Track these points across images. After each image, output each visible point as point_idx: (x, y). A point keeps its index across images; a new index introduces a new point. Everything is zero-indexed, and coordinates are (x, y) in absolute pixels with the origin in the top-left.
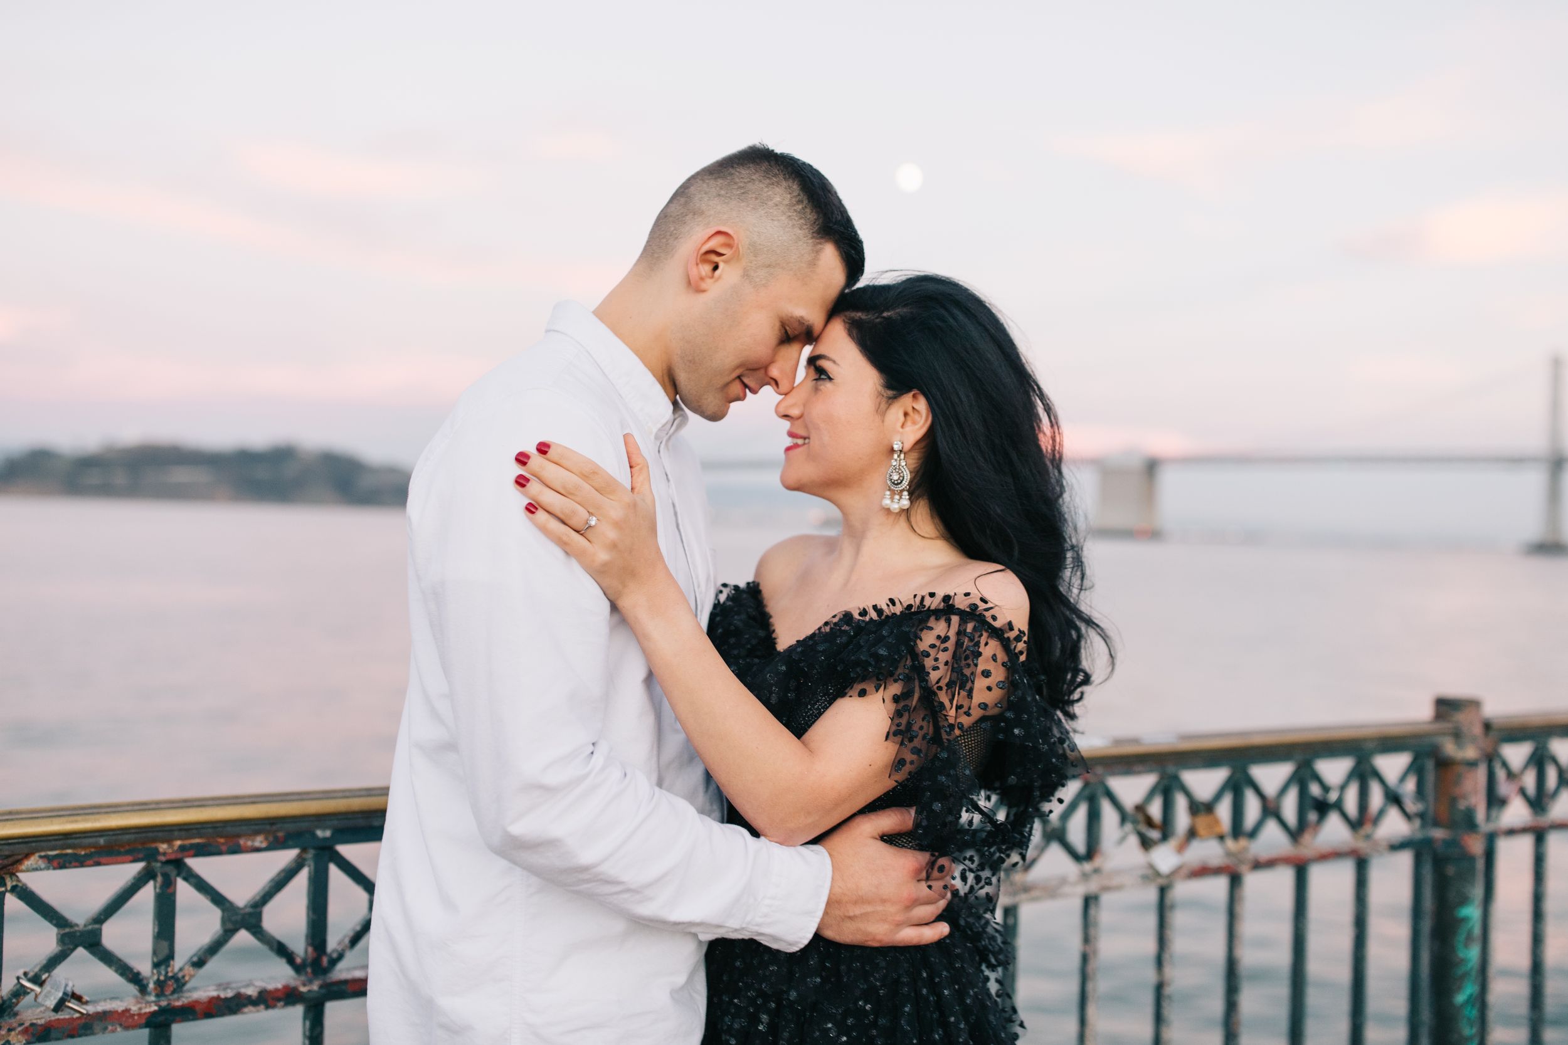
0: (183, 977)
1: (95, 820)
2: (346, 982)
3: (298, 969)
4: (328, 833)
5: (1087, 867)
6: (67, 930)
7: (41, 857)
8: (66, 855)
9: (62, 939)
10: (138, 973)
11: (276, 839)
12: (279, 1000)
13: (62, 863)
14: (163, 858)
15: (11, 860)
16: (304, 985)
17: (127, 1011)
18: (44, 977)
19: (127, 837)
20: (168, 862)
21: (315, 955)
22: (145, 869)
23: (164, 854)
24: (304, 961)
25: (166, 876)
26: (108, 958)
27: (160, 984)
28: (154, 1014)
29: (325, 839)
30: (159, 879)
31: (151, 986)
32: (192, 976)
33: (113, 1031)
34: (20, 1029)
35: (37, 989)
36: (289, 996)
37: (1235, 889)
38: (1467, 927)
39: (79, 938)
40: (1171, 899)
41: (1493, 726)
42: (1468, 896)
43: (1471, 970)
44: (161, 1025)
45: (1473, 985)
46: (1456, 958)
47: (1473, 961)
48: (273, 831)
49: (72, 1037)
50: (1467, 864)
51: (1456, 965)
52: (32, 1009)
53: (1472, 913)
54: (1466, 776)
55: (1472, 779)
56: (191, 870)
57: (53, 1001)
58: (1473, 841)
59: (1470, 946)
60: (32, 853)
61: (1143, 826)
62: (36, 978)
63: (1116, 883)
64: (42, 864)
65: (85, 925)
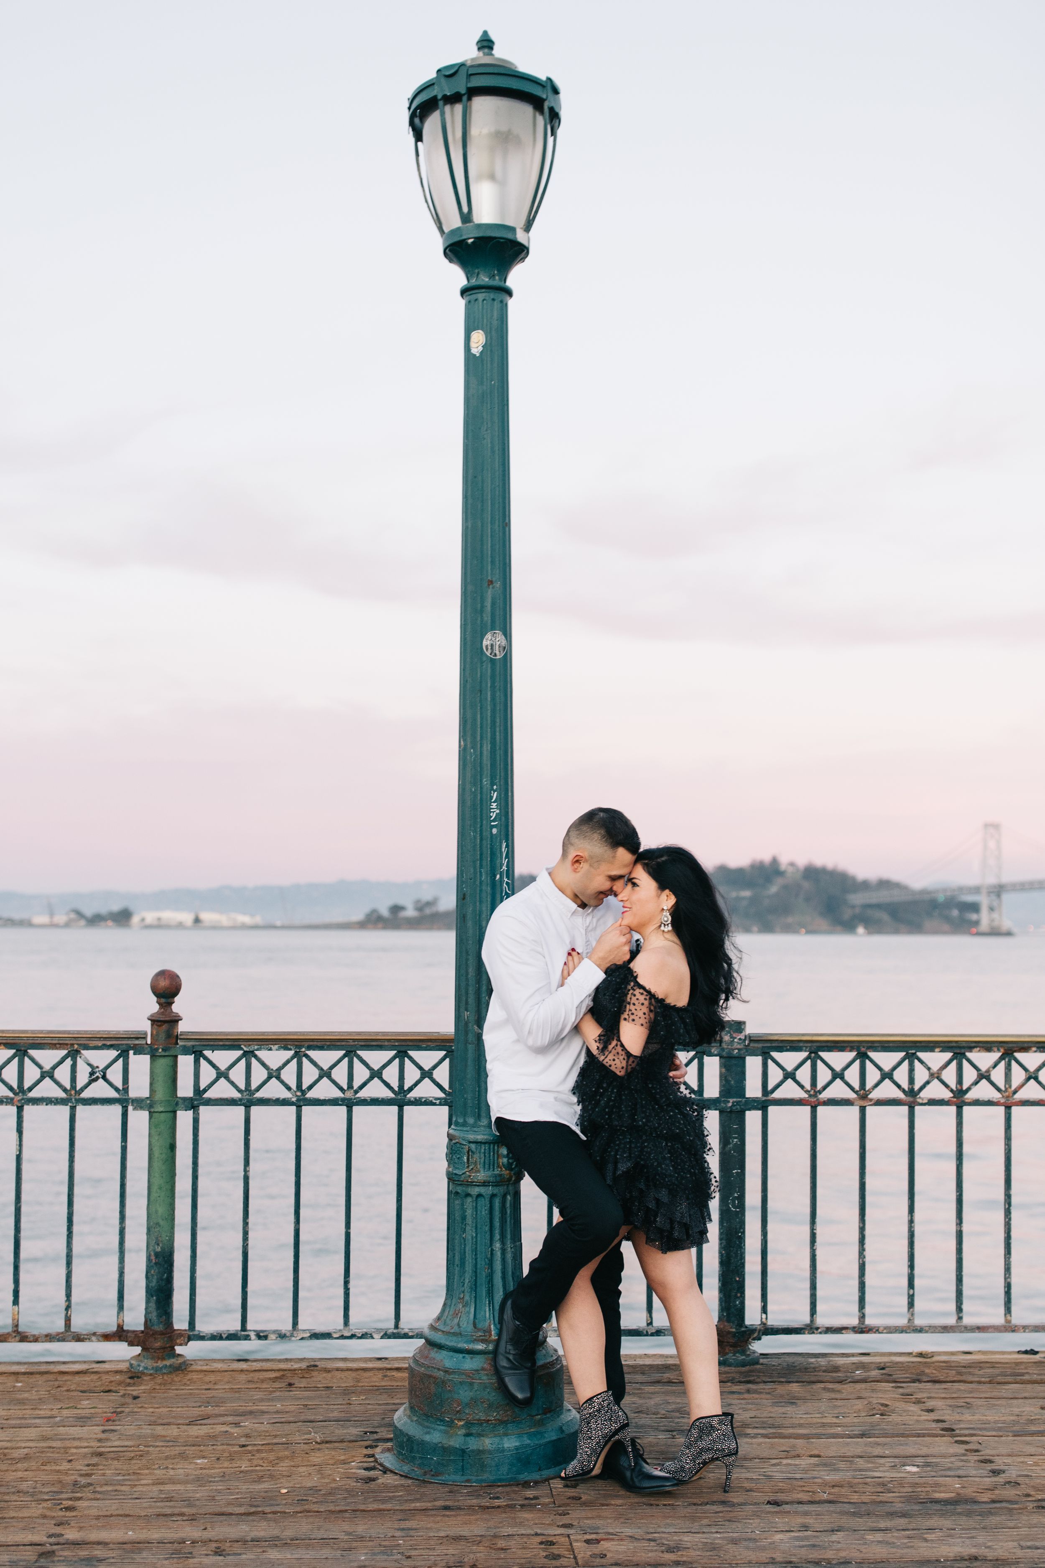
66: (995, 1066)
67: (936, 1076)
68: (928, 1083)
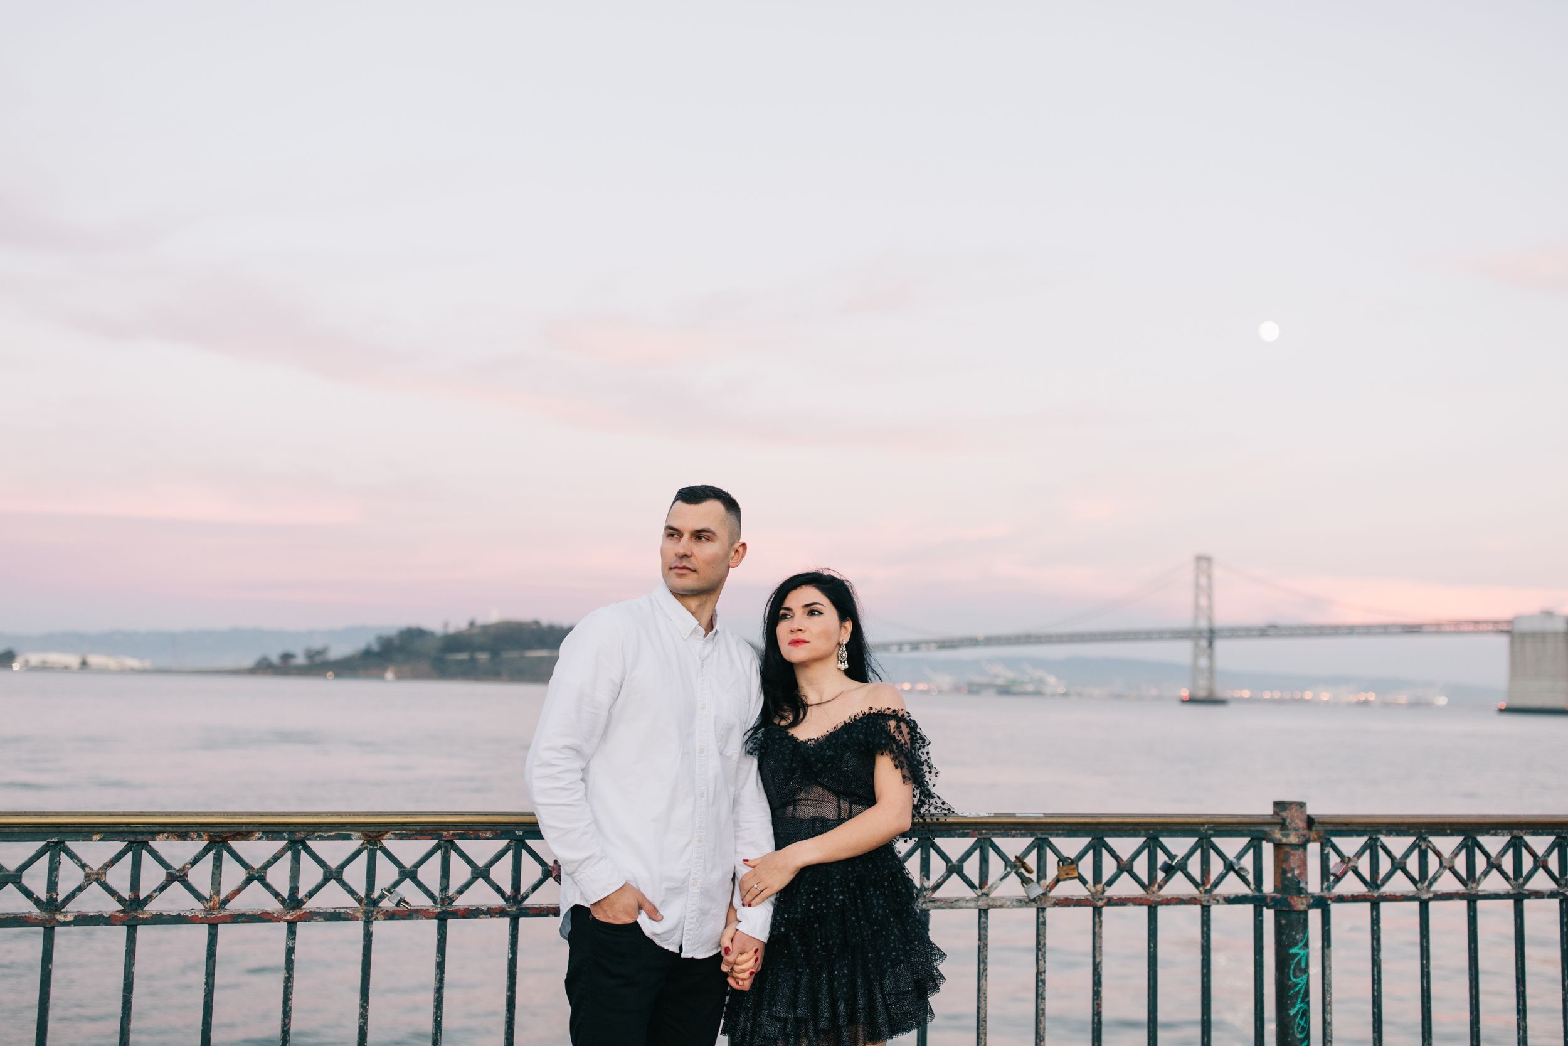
0: (453, 898)
1: (415, 818)
2: (529, 908)
3: (506, 899)
4: (521, 833)
5: (979, 892)
6: (403, 869)
7: (392, 834)
8: (403, 833)
9: (401, 873)
10: (433, 894)
11: (497, 834)
12: (497, 913)
13: (401, 837)
14: (445, 839)
15: (380, 833)
16: (509, 908)
17: (428, 910)
18: (392, 890)
19: (429, 827)
20: (447, 841)
21: (515, 894)
22: (437, 844)
23: (445, 837)
24: (510, 897)
25: (446, 847)
26: (420, 885)
27: (442, 899)
28: (439, 913)
29: (519, 835)
30: (443, 849)
31: (439, 900)
32: (458, 898)
33: (421, 919)
34: (382, 912)
35: (389, 895)
36: (501, 912)
37: (1097, 916)
38: (1295, 961)
39: (409, 874)
40: (1044, 918)
41: (1316, 821)
42: (1295, 938)
43: (1299, 992)
44: (442, 919)
45: (1301, 1002)
46: (1290, 982)
47: (1300, 985)
48: (496, 830)
49: (404, 919)
50: (1294, 916)
51: (1290, 988)
52: (387, 904)
53: (1298, 951)
54: (1292, 855)
55: (1297, 857)
56: (457, 846)
57: (396, 901)
58: (1300, 900)
59: (1298, 974)
60: (389, 831)
61: (1022, 870)
62: (389, 891)
63: (999, 903)
64: (393, 837)
65: (410, 868)
66: (195, 861)
67: (96, 877)
68: (80, 889)
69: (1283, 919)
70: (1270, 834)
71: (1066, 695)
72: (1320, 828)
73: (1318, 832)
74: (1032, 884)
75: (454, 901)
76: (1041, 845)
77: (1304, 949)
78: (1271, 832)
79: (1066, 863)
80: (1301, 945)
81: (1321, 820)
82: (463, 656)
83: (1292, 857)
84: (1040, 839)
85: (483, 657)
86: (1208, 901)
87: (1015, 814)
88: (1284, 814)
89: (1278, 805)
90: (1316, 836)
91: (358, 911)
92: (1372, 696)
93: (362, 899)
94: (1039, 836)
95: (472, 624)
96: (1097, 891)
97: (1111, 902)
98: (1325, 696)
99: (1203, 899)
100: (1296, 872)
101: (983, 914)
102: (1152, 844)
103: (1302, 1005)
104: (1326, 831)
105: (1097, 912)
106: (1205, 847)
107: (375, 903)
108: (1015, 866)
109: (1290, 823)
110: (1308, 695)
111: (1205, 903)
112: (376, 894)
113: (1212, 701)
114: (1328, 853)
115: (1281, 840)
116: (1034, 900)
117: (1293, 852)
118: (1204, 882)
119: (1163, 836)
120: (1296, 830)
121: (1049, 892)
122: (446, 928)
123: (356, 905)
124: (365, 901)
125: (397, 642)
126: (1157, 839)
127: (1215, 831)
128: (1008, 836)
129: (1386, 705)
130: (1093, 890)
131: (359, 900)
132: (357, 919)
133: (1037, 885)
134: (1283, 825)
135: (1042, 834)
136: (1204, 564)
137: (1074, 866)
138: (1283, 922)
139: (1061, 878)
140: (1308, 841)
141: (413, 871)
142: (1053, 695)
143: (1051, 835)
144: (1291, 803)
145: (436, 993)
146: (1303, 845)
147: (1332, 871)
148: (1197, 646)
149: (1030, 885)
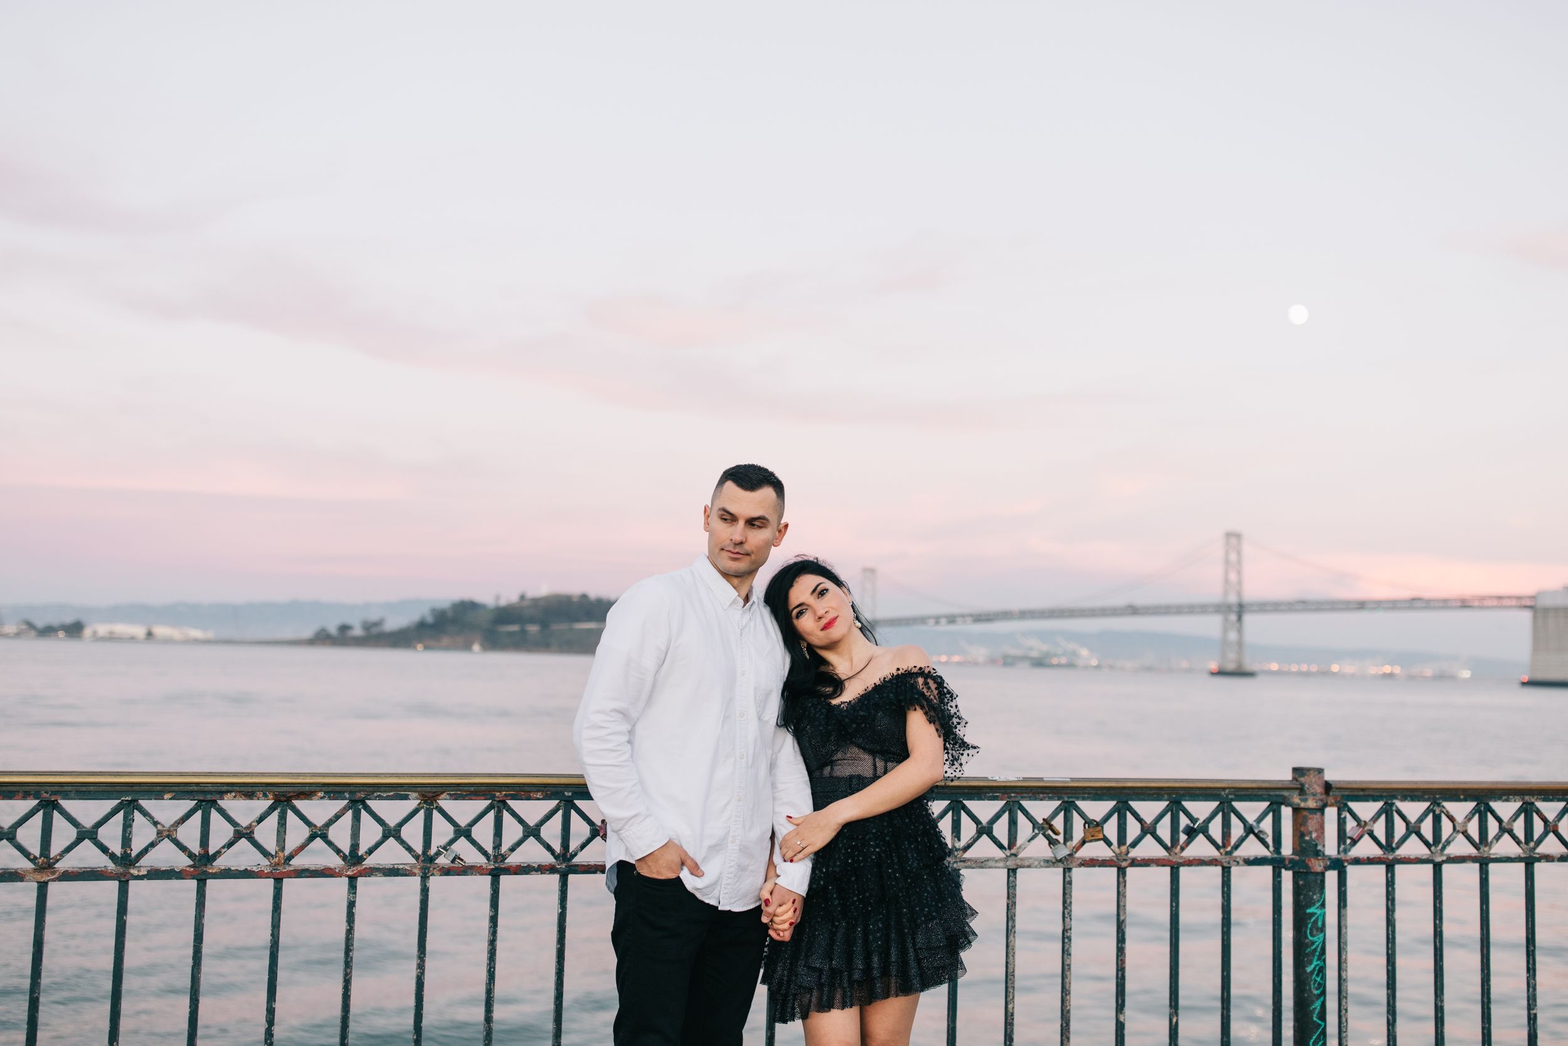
0: (506, 855)
1: (470, 780)
2: (578, 865)
3: (556, 857)
4: (570, 794)
5: (1008, 853)
6: (458, 828)
7: (448, 794)
8: (457, 794)
9: (456, 832)
10: (486, 852)
11: (546, 794)
12: (547, 870)
13: (456, 797)
14: (497, 799)
15: (436, 794)
16: (559, 865)
17: (481, 866)
18: (448, 848)
19: (483, 788)
20: (499, 801)
21: (564, 852)
22: (490, 804)
23: (498, 797)
24: (559, 854)
25: (498, 807)
26: (474, 843)
27: (494, 856)
28: (492, 869)
29: (569, 796)
30: (496, 809)
31: (492, 857)
32: (509, 855)
33: (476, 875)
34: (438, 868)
35: (445, 852)
36: (552, 869)
37: (1121, 876)
38: (1312, 920)
39: (462, 832)
40: (1070, 878)
41: (1333, 786)
42: (1312, 899)
43: (1315, 950)
44: (496, 875)
45: (1318, 959)
46: (1307, 941)
47: (1317, 943)
48: (547, 791)
49: (459, 875)
50: (1311, 878)
51: (1307, 946)
52: (443, 861)
53: (1315, 911)
54: (1310, 818)
55: (1315, 821)
56: (509, 806)
57: (451, 858)
58: (1317, 862)
59: (1315, 932)
60: (444, 792)
61: (1050, 832)
62: (445, 848)
63: (1027, 863)
64: (448, 797)
65: (465, 827)
66: (261, 820)
67: (167, 834)
68: (152, 845)
69: (1301, 880)
70: (1289, 799)
71: (1098, 667)
72: (1337, 793)
73: (1335, 799)
74: (1059, 845)
75: (506, 859)
76: (1068, 808)
77: (1321, 909)
78: (1290, 797)
79: (1091, 826)
80: (1318, 904)
81: (1338, 786)
82: (514, 628)
83: (1310, 821)
84: (1067, 802)
85: (533, 629)
86: (1229, 863)
87: (1042, 778)
88: (1302, 779)
89: (1295, 770)
90: (1333, 801)
91: (416, 867)
92: (1397, 670)
93: (419, 856)
94: (1066, 799)
95: (522, 597)
96: (1121, 853)
97: (1134, 863)
98: (1349, 668)
99: (1223, 861)
100: (1314, 835)
101: (1011, 874)
102: (1175, 808)
103: (1319, 962)
104: (1343, 796)
105: (1122, 872)
106: (1226, 811)
107: (432, 859)
108: (1043, 828)
109: (1308, 789)
110: (1335, 668)
111: (1225, 865)
112: (433, 851)
113: (1240, 673)
114: (1345, 818)
115: (1299, 804)
116: (1060, 861)
117: (1311, 816)
118: (1225, 844)
119: (1185, 800)
120: (1314, 795)
121: (1076, 853)
122: (499, 884)
123: (414, 861)
124: (422, 858)
125: (450, 614)
126: (1180, 803)
127: (1235, 795)
128: (1035, 800)
129: (1411, 678)
130: (1117, 851)
131: (417, 857)
132: (415, 875)
133: (1064, 846)
134: (1302, 790)
135: (1068, 797)
136: (1234, 541)
137: (1100, 828)
138: (1301, 883)
139: (1087, 840)
140: (1325, 805)
141: (467, 830)
142: (1086, 667)
143: (1078, 799)
144: (1309, 770)
145: (489, 945)
146: (1321, 810)
147: (1349, 834)
148: (1226, 620)
149: (1056, 847)
